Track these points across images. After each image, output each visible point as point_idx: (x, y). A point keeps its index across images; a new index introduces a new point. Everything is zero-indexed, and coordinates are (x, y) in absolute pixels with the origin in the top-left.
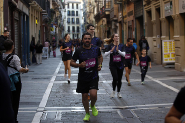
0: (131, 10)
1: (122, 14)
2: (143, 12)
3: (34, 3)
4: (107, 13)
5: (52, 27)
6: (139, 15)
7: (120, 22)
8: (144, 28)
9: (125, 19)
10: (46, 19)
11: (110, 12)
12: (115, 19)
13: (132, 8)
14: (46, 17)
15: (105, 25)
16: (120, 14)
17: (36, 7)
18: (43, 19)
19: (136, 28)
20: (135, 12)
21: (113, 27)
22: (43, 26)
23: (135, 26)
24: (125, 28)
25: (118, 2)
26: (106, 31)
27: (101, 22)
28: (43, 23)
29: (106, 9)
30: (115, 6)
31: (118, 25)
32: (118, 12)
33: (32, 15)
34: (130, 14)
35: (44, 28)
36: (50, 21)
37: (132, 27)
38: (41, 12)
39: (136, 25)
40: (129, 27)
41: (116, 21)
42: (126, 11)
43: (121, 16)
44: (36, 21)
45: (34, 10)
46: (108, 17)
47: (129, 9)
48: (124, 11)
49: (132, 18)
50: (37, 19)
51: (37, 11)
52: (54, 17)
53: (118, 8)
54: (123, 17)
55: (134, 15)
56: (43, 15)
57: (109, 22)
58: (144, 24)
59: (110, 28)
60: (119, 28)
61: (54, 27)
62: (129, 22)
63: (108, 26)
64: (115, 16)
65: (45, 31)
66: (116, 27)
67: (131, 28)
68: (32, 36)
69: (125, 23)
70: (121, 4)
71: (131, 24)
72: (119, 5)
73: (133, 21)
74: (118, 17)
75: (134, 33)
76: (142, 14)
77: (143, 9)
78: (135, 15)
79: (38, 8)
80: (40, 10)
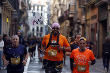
0: (94, 14)
1: (86, 18)
2: (107, 16)
3: (7, 2)
4: (70, 16)
5: (20, 26)
6: (103, 19)
7: (83, 25)
8: (108, 31)
9: (88, 22)
10: (16, 18)
11: (74, 15)
12: (78, 21)
13: (96, 12)
14: (17, 17)
15: (68, 27)
16: (84, 17)
17: (8, 6)
18: (13, 18)
19: (99, 31)
20: (99, 16)
21: (76, 29)
22: (13, 25)
23: (98, 29)
24: (88, 30)
25: (82, 6)
26: (68, 32)
27: (64, 24)
28: (13, 22)
29: (70, 12)
30: (79, 10)
31: (81, 27)
32: (82, 15)
33: (4, 14)
34: (93, 17)
35: (14, 26)
36: (19, 20)
37: (95, 29)
38: (12, 12)
39: (100, 28)
40: (92, 30)
41: (79, 23)
42: (90, 15)
43: (84, 19)
44: (7, 19)
45: (6, 9)
46: (71, 19)
47: (93, 13)
48: (88, 15)
49: (95, 21)
50: (8, 17)
51: (8, 11)
52: (22, 18)
53: (82, 11)
54: (86, 20)
55: (97, 18)
56: (13, 14)
57: (72, 24)
58: (108, 28)
59: (73, 30)
60: (81, 30)
61: (22, 26)
62: (92, 25)
63: (71, 28)
64: (78, 19)
65: (14, 29)
66: (79, 29)
67: (94, 31)
68: (3, 33)
69: (88, 26)
70: (85, 9)
71: (94, 26)
72: (83, 9)
73: (96, 24)
74: (81, 20)
75: (97, 35)
76: (106, 18)
77: (107, 14)
78: (99, 18)
79: (10, 8)
80: (11, 9)
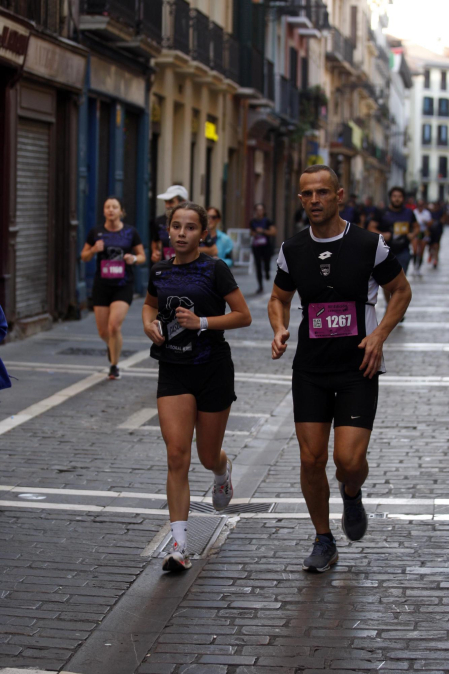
3: (177, 57)
5: (316, 153)
10: (261, 124)
14: (263, 114)
18: (251, 124)
44: (210, 127)
61: (325, 154)
79: (209, 79)
80: (224, 87)
